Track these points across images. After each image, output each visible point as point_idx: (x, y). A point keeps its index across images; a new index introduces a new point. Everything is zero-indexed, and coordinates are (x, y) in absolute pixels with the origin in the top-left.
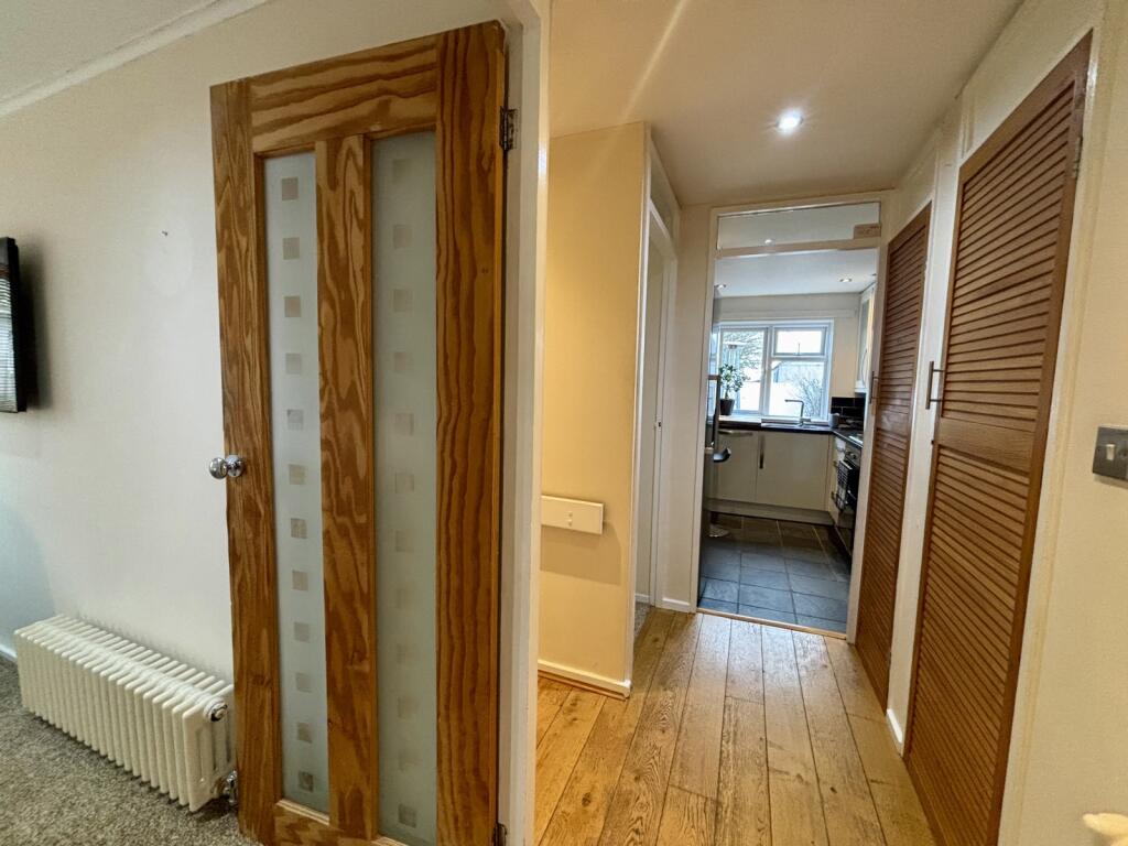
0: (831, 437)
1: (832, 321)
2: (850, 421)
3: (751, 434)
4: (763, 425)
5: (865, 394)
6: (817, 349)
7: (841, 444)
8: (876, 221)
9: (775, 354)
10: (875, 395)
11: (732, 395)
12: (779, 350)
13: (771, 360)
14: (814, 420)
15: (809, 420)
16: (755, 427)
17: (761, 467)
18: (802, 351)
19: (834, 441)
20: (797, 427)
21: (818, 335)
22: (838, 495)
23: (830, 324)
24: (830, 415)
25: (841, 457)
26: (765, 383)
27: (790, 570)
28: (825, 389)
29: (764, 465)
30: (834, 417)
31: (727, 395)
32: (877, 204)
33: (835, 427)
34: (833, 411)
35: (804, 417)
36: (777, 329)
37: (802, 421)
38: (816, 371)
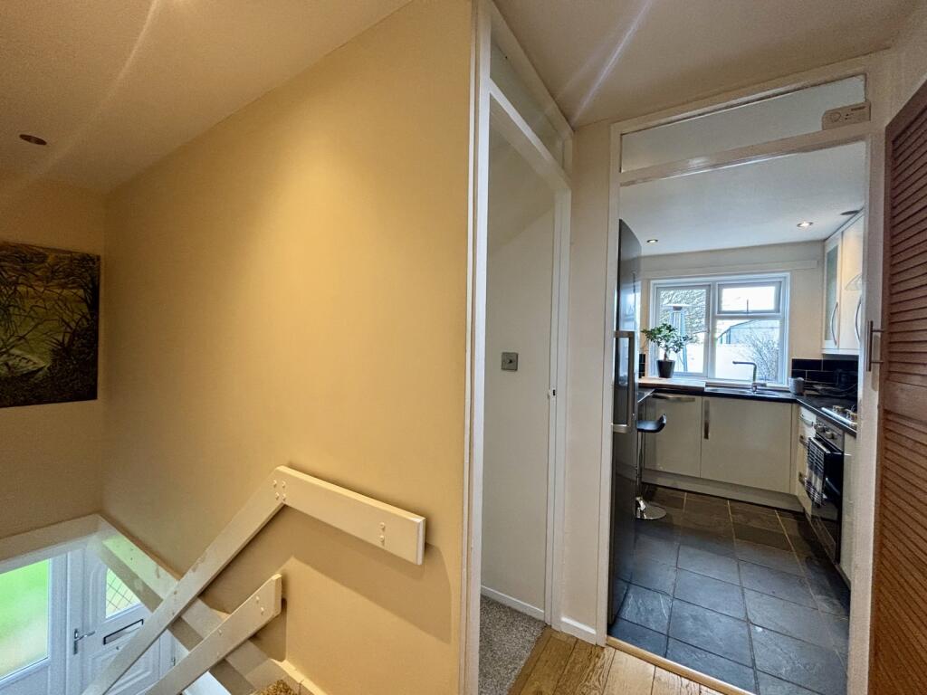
0: (794, 405)
1: (788, 274)
2: (820, 388)
3: (693, 400)
4: (707, 389)
5: (857, 357)
6: (771, 306)
7: (809, 417)
8: (861, 100)
9: (719, 312)
10: (877, 357)
11: (672, 356)
12: (724, 308)
13: (715, 318)
14: (769, 384)
15: (764, 385)
16: (697, 392)
17: (706, 437)
18: (751, 308)
19: (799, 412)
20: (749, 393)
21: (771, 290)
22: (809, 483)
23: (785, 278)
24: (792, 381)
25: (811, 433)
26: (710, 345)
27: (745, 584)
28: (782, 350)
29: (709, 434)
30: (797, 383)
31: (666, 356)
32: (862, 77)
33: (799, 394)
34: (794, 375)
35: (757, 381)
36: (721, 286)
37: (755, 386)
38: (771, 332)
